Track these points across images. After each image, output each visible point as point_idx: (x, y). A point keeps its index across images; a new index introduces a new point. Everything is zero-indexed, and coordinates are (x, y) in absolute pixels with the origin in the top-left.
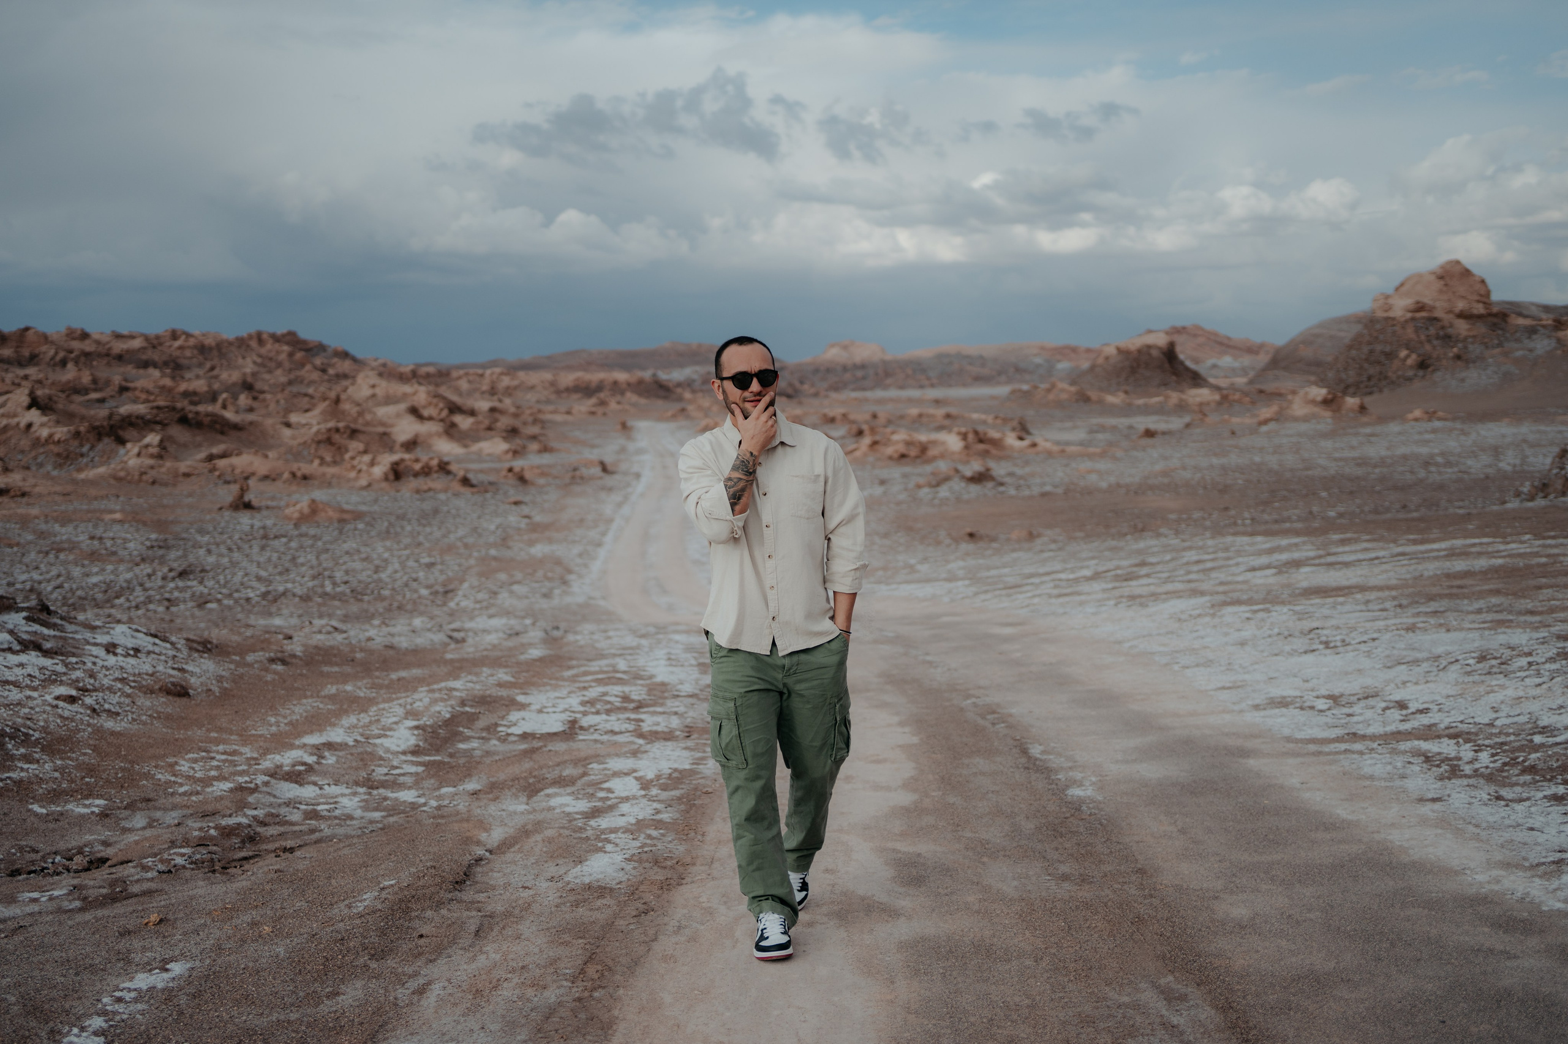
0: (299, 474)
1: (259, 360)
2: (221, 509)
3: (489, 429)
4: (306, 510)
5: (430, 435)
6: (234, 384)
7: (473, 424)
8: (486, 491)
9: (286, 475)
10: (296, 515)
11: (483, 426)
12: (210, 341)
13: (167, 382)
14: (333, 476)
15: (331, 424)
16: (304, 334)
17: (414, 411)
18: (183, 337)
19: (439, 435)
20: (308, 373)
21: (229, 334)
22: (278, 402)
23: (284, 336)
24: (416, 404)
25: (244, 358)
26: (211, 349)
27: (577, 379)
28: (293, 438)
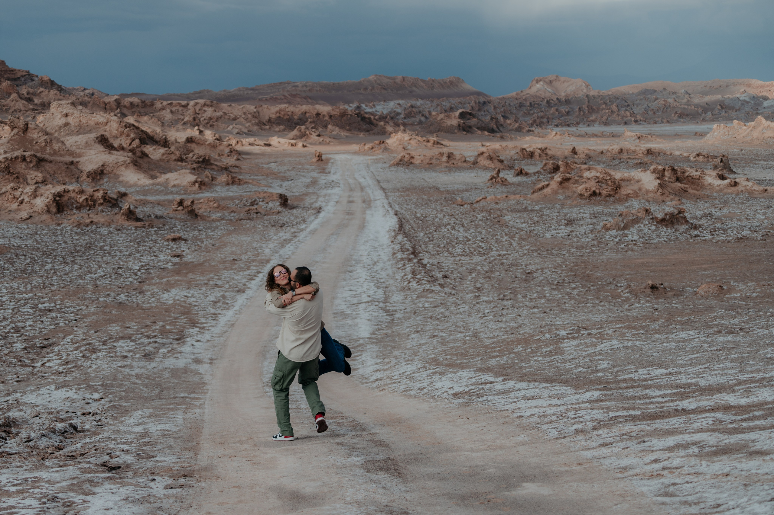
3: (181, 160)
5: (118, 165)
7: (163, 154)
8: (151, 226)
11: (173, 157)
15: (18, 153)
17: (103, 141)
19: (127, 166)
24: (107, 134)
27: (279, 112)
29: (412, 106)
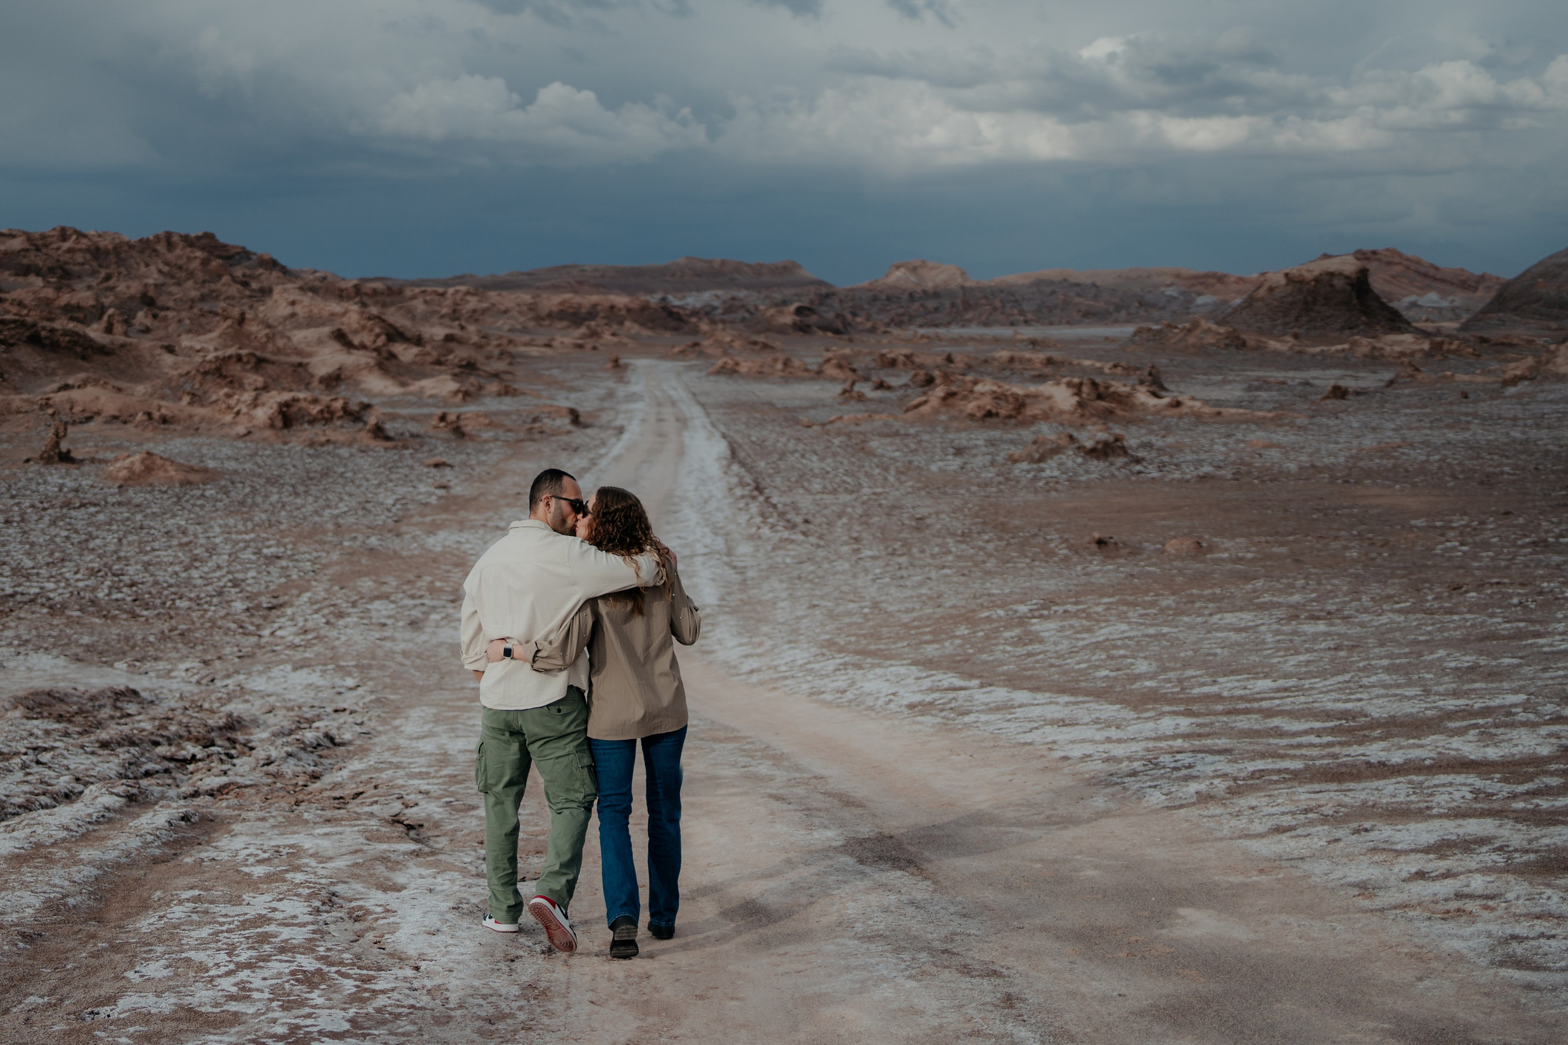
0: (156, 415)
1: (166, 269)
2: (28, 461)
3: (438, 362)
4: (138, 467)
5: (358, 368)
6: (131, 298)
7: (417, 355)
8: (405, 447)
9: (140, 417)
10: (124, 473)
11: (429, 359)
12: (104, 243)
13: (49, 293)
14: (202, 419)
15: (231, 351)
16: (222, 238)
17: (341, 337)
18: (74, 237)
19: (370, 369)
20: (225, 285)
21: (132, 236)
22: (180, 321)
23: (198, 238)
24: (345, 328)
25: (147, 265)
26: (107, 252)
27: (562, 303)
28: (175, 366)
29: (733, 299)
